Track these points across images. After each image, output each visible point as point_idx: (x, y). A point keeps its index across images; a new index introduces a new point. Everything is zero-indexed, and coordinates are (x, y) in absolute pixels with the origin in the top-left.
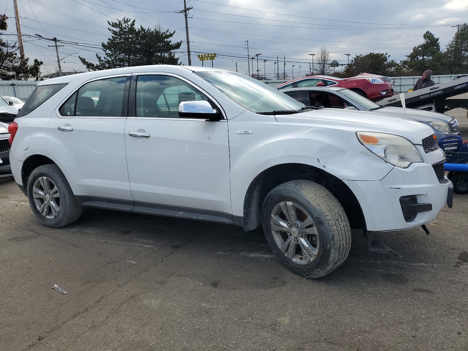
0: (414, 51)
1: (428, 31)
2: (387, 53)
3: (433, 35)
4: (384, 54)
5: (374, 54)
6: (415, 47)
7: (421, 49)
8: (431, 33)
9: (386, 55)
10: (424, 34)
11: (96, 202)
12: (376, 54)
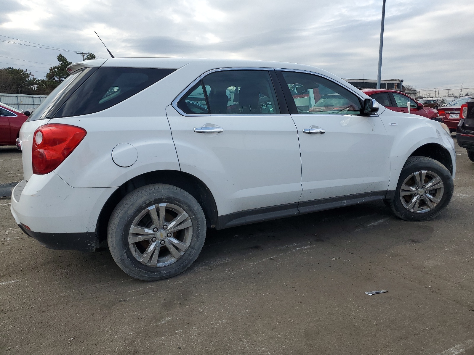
0: (50, 71)
1: (60, 54)
2: (26, 70)
3: (66, 58)
4: (24, 71)
5: (12, 68)
6: (51, 68)
7: (56, 70)
8: (64, 56)
9: (25, 71)
10: (58, 56)
11: (245, 217)
12: (14, 69)
